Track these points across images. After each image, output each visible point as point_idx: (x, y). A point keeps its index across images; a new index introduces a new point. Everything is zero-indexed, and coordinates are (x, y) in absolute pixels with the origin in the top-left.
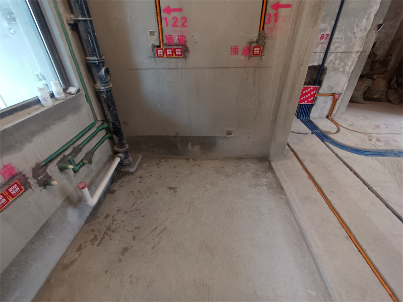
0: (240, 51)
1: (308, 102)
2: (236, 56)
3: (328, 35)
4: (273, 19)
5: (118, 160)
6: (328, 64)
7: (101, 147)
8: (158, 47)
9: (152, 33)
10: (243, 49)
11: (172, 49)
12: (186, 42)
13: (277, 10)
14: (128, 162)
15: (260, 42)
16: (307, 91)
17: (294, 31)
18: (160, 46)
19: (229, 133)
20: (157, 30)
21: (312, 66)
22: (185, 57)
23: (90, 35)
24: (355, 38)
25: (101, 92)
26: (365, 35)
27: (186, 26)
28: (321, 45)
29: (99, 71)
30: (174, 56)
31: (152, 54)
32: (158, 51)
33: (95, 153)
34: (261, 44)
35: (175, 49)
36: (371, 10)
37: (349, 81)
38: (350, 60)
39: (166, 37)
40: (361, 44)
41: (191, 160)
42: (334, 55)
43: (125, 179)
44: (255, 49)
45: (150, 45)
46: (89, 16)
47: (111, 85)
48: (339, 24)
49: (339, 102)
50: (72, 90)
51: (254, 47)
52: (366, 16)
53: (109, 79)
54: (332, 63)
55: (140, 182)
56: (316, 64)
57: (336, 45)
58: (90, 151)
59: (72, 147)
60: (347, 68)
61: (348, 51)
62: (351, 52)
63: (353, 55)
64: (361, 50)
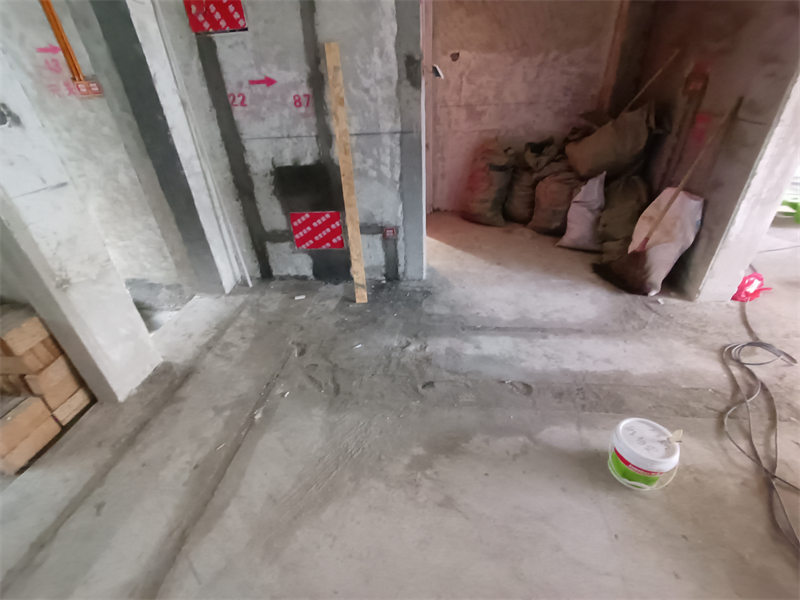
1: (333, 245)
3: (308, 96)
16: (319, 222)
28: (303, 120)
36: (382, 34)
38: (384, 152)
40: (394, 116)
49: (401, 245)
52: (376, 50)
60: (386, 170)
61: (370, 131)
62: (379, 134)
63: (386, 140)
64: (398, 127)
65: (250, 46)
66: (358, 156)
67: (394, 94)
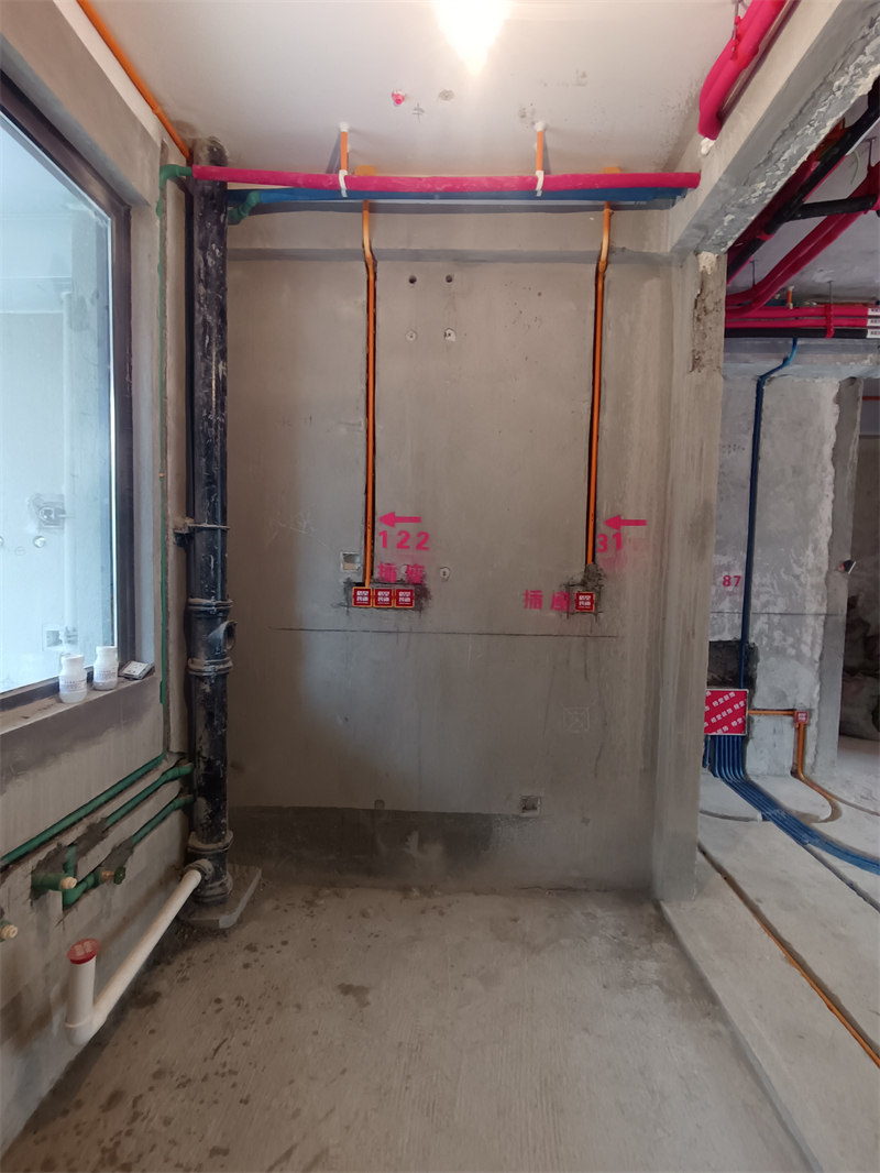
0: (547, 601)
1: (731, 729)
2: (536, 611)
3: (739, 577)
4: (612, 543)
5: (193, 880)
6: (757, 639)
7: (156, 832)
8: (358, 584)
9: (349, 558)
10: (554, 597)
11: (390, 591)
12: (424, 577)
13: (618, 528)
14: (220, 890)
15: (590, 584)
16: (721, 700)
17: (661, 567)
18: (363, 584)
19: (528, 805)
20: (363, 554)
21: (720, 642)
22: (420, 609)
23: (215, 556)
24: (801, 584)
25: (202, 679)
26: (821, 579)
27: (426, 549)
28: (728, 599)
29: (212, 630)
30: (394, 605)
31: (342, 599)
32: (359, 593)
33: (137, 850)
34: (593, 589)
35: (398, 591)
36: (817, 535)
37: (821, 679)
38: (807, 631)
39: (381, 567)
40: (819, 598)
41: (416, 893)
42: (763, 619)
43: (199, 953)
44: (581, 598)
45: (342, 581)
46: (224, 521)
47: (230, 664)
48: (757, 558)
49: (811, 731)
50: (136, 669)
51: (578, 594)
52: (811, 546)
53: (229, 647)
54: (766, 636)
55: (246, 966)
56: (727, 637)
57: (764, 598)
58: (125, 841)
59: (86, 822)
60: (805, 649)
61: (794, 612)
62: (803, 615)
63: (810, 621)
64: (824, 610)
66: (777, 634)
67: (823, 581)
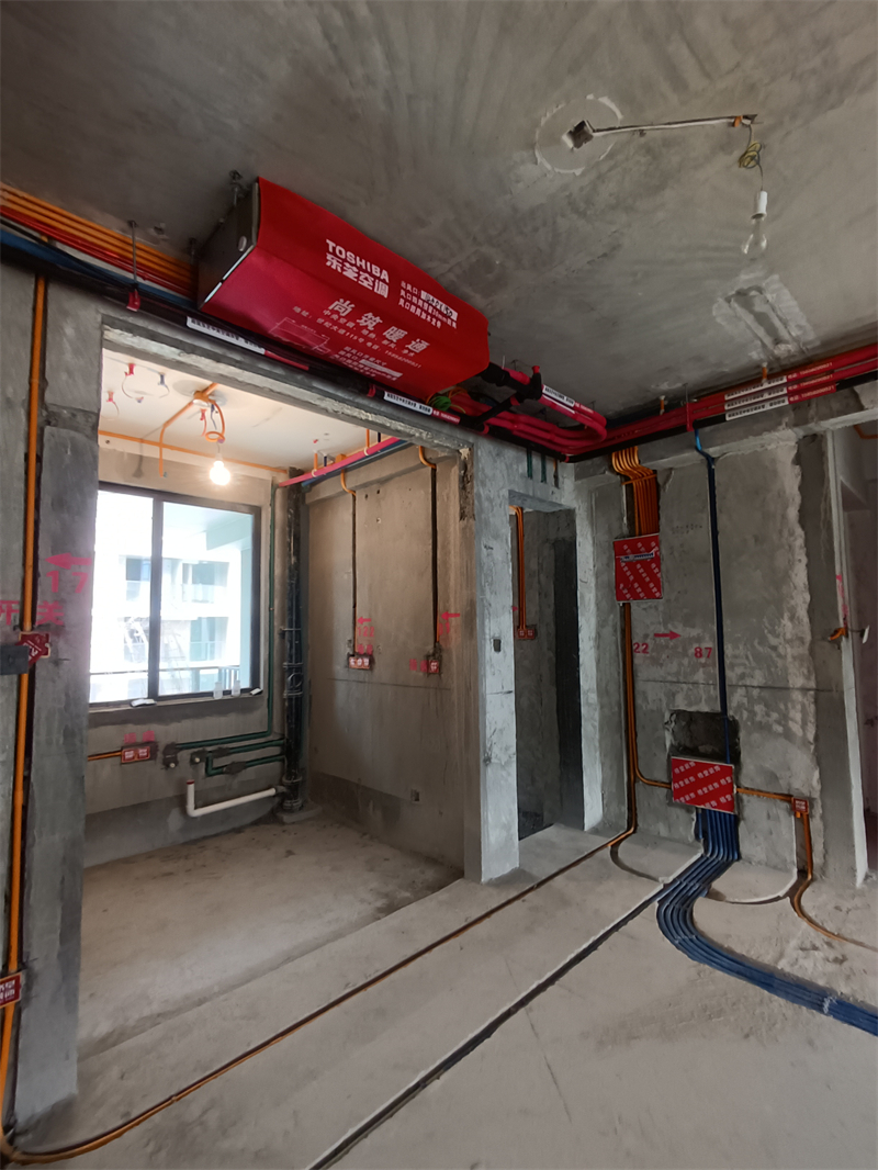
2: (414, 671)
3: (710, 649)
5: (270, 793)
6: (736, 712)
7: (262, 766)
8: (352, 655)
9: (348, 641)
10: (420, 663)
12: (373, 650)
13: (447, 619)
14: (289, 804)
15: (437, 655)
16: (706, 773)
20: (353, 639)
21: (698, 712)
22: (371, 669)
23: (291, 643)
24: (779, 656)
26: (804, 650)
27: (374, 635)
28: (701, 670)
30: (363, 667)
31: (346, 663)
32: (352, 661)
33: (248, 769)
34: (437, 658)
36: (793, 602)
37: (819, 764)
38: (794, 707)
40: (806, 671)
42: (741, 691)
45: (346, 654)
48: (727, 629)
49: (816, 825)
52: (787, 615)
53: (297, 685)
54: (746, 710)
56: (705, 708)
58: (242, 762)
59: (219, 746)
60: (796, 728)
61: (776, 685)
62: (787, 689)
63: (797, 696)
64: (812, 684)
65: (661, 608)
66: (759, 709)
67: (807, 652)
